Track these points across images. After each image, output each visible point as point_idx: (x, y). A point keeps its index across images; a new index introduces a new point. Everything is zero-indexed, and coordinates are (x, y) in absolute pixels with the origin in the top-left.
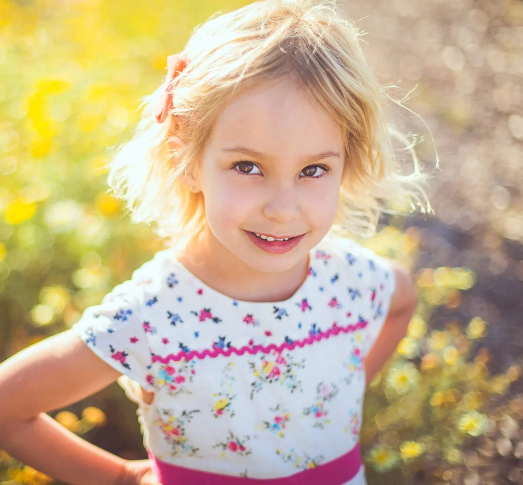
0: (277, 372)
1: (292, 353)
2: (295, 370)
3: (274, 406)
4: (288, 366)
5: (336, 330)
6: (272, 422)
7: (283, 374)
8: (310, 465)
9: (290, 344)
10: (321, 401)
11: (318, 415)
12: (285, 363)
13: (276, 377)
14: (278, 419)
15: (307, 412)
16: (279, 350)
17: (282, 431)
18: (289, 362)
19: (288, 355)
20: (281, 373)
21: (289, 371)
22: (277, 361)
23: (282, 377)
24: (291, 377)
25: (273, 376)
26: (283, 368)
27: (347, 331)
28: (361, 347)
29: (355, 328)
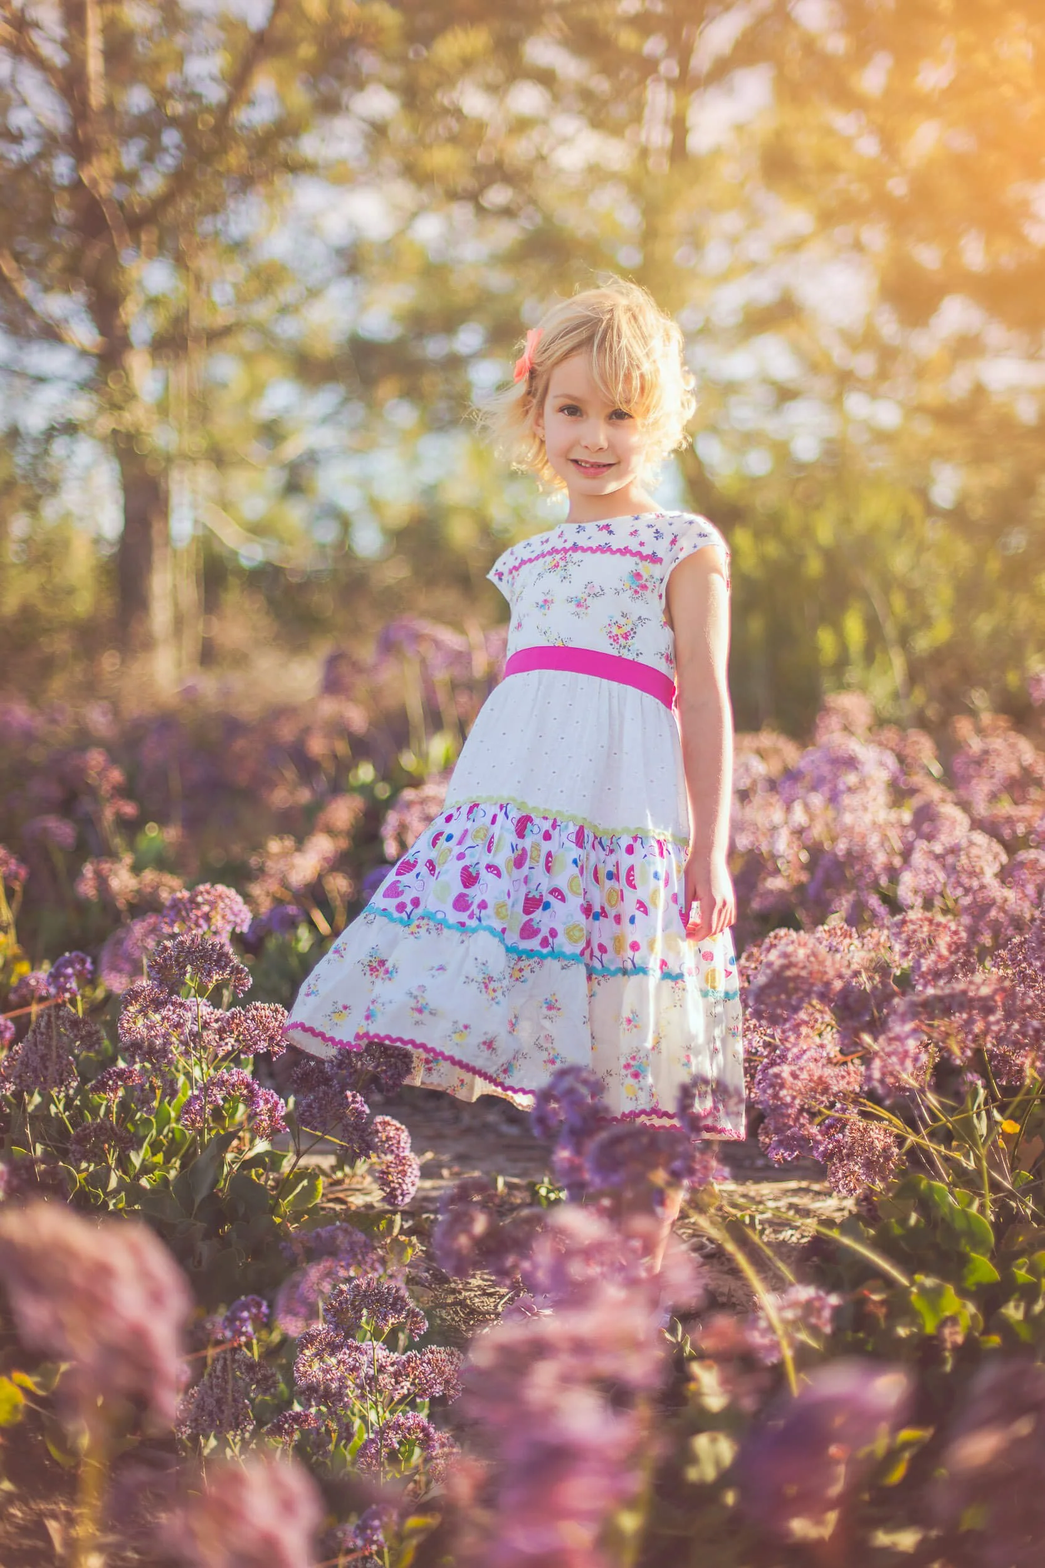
0: (557, 566)
1: (574, 555)
2: (570, 566)
4: (567, 562)
5: (625, 551)
6: (541, 603)
7: (561, 567)
8: (559, 644)
9: (576, 548)
10: (585, 596)
11: (579, 605)
12: (566, 560)
13: (556, 569)
14: (546, 601)
15: (570, 600)
16: (567, 551)
17: (546, 611)
18: (568, 560)
20: (559, 567)
22: (561, 559)
26: (562, 563)
27: (633, 554)
28: (645, 576)
29: (644, 558)
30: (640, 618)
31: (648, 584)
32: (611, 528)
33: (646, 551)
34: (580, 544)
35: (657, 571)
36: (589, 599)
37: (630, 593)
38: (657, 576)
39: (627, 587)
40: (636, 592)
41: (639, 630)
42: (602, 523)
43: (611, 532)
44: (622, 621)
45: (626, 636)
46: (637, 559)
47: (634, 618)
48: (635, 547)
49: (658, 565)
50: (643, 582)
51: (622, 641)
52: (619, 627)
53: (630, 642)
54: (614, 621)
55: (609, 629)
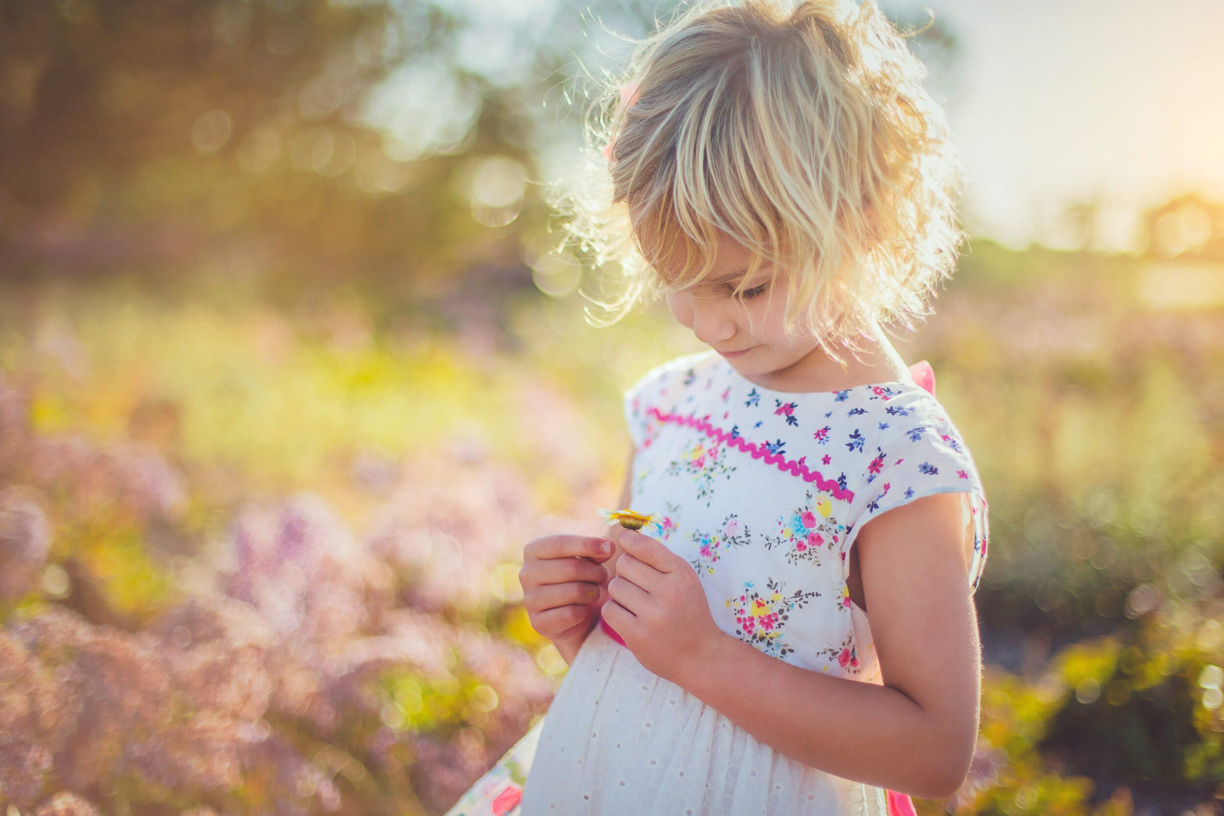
0: (700, 464)
1: (728, 451)
2: (717, 474)
3: (674, 505)
4: (716, 463)
7: (705, 469)
9: (734, 438)
10: (719, 538)
11: (705, 552)
12: (715, 458)
13: (697, 468)
14: (668, 524)
15: (697, 538)
16: (721, 439)
18: (718, 460)
19: (724, 450)
20: (703, 468)
21: (712, 470)
22: (710, 451)
23: (701, 472)
24: (710, 478)
25: (695, 466)
26: (709, 463)
27: (809, 477)
28: (820, 520)
29: (824, 486)
30: (798, 594)
31: (823, 534)
32: (795, 413)
33: (830, 474)
34: (743, 433)
35: (842, 512)
36: (723, 545)
37: (789, 547)
38: (843, 521)
39: (786, 536)
40: (800, 546)
41: (794, 614)
42: (786, 398)
43: (791, 420)
44: (766, 594)
45: (768, 622)
46: (812, 486)
47: (788, 593)
48: (814, 464)
49: (844, 503)
50: (814, 530)
51: (759, 629)
52: (760, 605)
53: (772, 632)
54: (752, 592)
55: (739, 605)
